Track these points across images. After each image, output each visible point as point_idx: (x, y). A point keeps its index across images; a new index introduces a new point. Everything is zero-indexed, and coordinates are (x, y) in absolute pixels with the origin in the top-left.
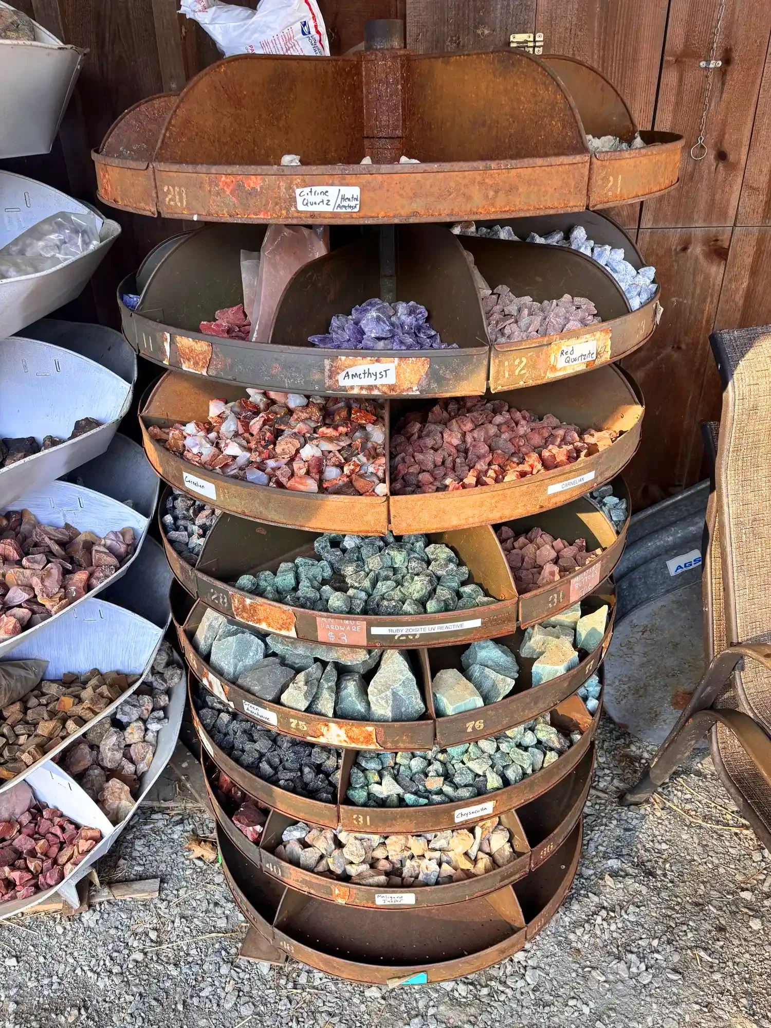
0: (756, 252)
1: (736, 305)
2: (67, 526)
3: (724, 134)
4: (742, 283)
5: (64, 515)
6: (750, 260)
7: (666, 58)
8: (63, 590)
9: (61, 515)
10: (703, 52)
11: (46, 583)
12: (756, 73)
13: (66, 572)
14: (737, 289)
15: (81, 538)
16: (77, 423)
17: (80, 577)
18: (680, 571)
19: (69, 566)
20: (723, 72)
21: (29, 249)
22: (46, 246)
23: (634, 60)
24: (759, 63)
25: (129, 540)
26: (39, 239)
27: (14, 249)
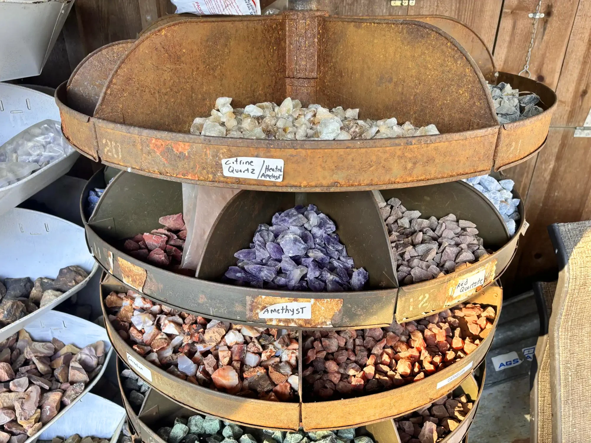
0: (560, 145)
1: (545, 179)
2: (55, 341)
3: (543, 64)
4: (550, 165)
5: (52, 333)
6: (557, 150)
7: (504, 10)
8: (39, 410)
9: (50, 332)
10: (531, 8)
11: (25, 407)
12: (569, 23)
13: (43, 391)
14: (546, 170)
15: (64, 351)
16: (61, 271)
17: (54, 397)
18: (503, 368)
19: (47, 387)
20: (545, 22)
21: (20, 148)
22: (34, 146)
23: (481, 11)
24: (571, 16)
25: (100, 353)
26: (29, 140)
27: (9, 147)
